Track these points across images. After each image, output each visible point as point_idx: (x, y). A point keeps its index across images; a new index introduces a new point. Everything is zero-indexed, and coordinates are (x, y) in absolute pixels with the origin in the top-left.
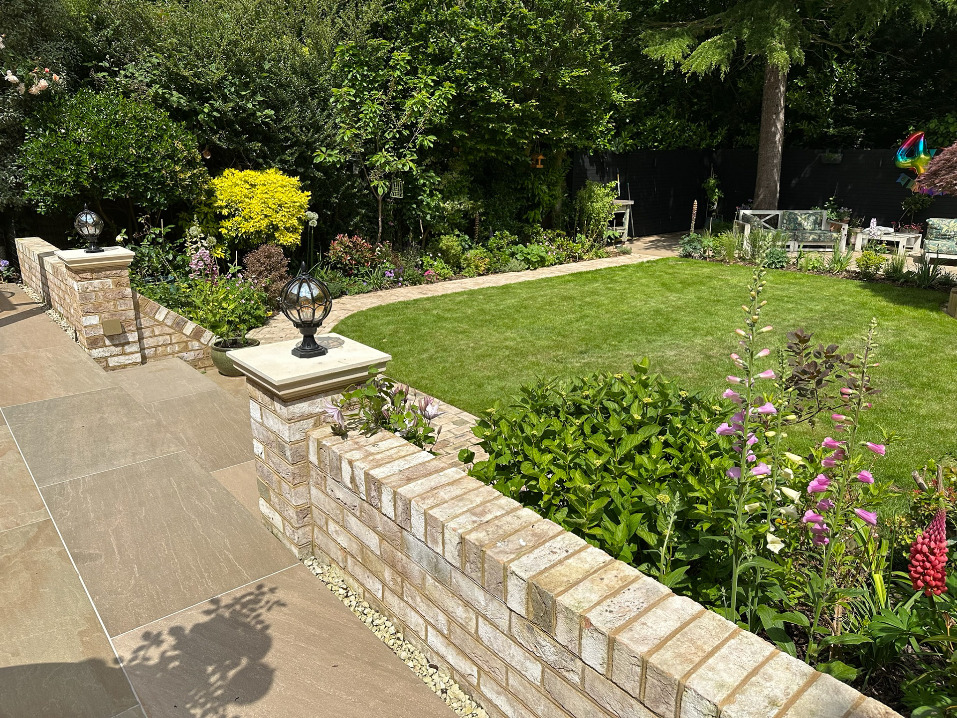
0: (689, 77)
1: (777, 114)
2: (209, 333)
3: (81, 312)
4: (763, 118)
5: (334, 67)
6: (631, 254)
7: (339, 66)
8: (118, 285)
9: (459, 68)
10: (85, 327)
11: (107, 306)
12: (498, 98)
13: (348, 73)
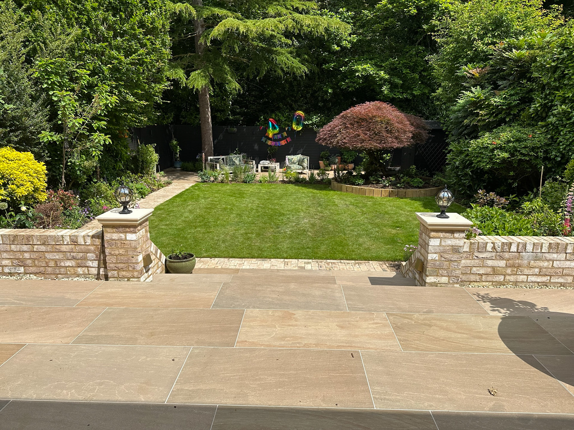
0: (195, 91)
1: (208, 109)
2: (163, 255)
3: (136, 254)
4: (201, 110)
5: (36, 75)
6: (173, 184)
7: (41, 75)
8: (146, 231)
9: (107, 80)
10: (138, 263)
11: (144, 246)
12: (131, 98)
13: (48, 79)
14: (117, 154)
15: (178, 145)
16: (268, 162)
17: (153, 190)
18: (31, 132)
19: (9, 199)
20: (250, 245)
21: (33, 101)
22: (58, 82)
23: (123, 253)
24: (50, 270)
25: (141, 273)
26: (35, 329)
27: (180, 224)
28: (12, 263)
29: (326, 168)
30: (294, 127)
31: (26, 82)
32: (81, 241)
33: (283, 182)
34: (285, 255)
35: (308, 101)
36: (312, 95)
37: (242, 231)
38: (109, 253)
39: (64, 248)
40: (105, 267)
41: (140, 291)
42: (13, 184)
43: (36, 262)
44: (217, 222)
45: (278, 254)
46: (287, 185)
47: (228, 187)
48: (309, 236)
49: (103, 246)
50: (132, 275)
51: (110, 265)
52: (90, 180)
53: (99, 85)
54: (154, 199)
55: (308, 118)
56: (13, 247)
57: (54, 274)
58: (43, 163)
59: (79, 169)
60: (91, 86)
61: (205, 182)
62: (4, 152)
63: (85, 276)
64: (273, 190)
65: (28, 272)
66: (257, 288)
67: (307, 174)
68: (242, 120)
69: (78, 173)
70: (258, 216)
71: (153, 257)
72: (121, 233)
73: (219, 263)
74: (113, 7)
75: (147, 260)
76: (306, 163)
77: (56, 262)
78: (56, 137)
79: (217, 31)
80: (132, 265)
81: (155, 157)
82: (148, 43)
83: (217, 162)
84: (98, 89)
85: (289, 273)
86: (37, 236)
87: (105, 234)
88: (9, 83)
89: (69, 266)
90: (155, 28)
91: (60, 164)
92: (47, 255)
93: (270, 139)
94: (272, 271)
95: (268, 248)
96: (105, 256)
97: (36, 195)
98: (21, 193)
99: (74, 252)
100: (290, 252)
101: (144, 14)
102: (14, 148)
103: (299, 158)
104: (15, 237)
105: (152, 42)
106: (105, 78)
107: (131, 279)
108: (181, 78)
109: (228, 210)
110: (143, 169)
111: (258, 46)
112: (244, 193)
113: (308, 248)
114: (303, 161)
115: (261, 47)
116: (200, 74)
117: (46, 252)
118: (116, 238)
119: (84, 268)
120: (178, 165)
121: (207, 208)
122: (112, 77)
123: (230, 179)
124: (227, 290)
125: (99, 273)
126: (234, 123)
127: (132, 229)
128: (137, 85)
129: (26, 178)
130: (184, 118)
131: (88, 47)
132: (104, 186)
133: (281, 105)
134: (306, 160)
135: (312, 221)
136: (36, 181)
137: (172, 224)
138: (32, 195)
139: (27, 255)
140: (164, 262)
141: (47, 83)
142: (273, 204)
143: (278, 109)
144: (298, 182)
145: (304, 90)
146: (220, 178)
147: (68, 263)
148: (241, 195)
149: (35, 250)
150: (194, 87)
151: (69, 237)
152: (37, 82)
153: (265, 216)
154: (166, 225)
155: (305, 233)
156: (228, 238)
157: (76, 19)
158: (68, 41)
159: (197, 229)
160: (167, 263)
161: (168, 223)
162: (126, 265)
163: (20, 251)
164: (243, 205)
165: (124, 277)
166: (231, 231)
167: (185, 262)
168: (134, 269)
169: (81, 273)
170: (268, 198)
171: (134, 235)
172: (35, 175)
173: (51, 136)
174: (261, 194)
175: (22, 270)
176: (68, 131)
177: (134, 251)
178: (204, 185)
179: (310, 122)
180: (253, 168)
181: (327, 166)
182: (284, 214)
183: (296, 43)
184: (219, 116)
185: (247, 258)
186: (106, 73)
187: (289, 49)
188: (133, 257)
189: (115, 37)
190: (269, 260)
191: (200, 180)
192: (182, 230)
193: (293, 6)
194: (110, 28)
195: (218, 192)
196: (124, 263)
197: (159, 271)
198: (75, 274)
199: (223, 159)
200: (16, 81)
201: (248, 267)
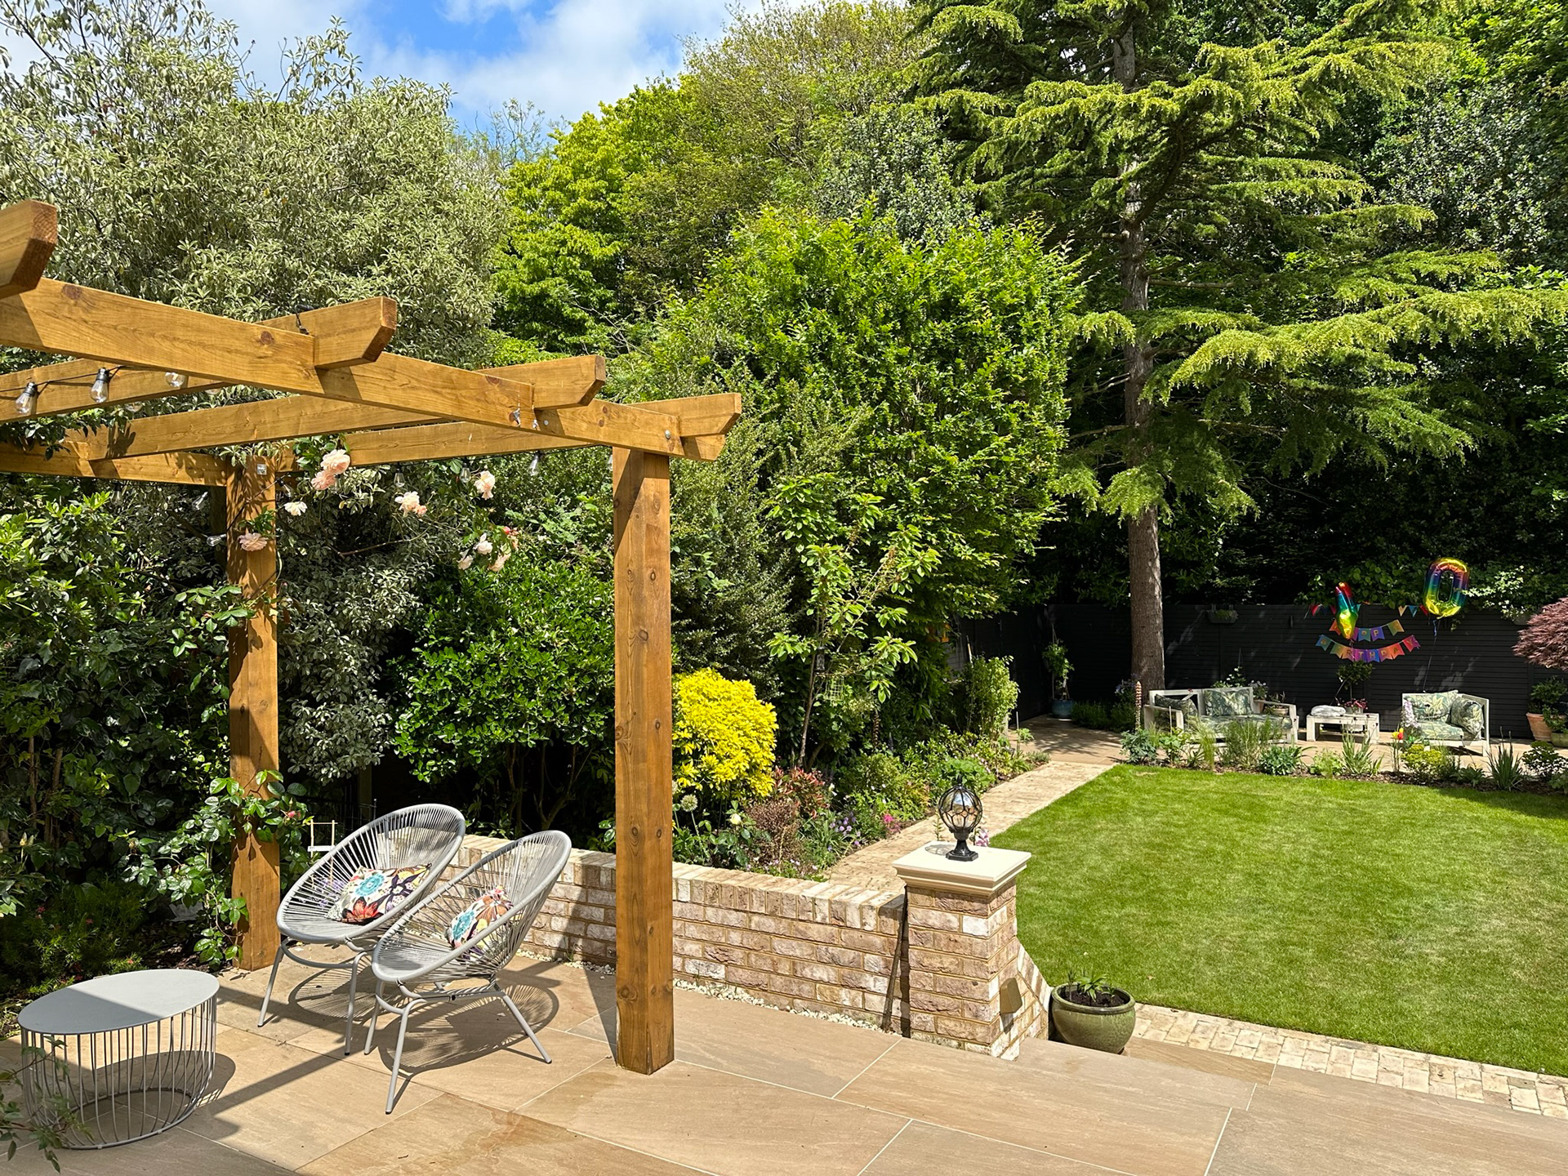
0: (1123, 522)
1: (1153, 561)
2: (1044, 983)
3: (983, 975)
4: (1133, 565)
5: (776, 512)
6: (1050, 763)
7: (786, 511)
8: (1010, 915)
9: (915, 511)
10: (988, 1002)
11: (1003, 955)
12: (965, 552)
13: (797, 520)
14: (920, 681)
15: (1066, 656)
16: (1340, 710)
17: (1001, 779)
18: (754, 637)
19: (700, 787)
20: (1299, 986)
21: (762, 568)
22: (817, 524)
23: (952, 968)
24: (778, 981)
25: (995, 1035)
26: (748, 1142)
27: (1078, 888)
28: (705, 951)
29: (1556, 738)
30: (1432, 605)
31: (754, 530)
32: (853, 919)
33: (1396, 777)
34: (1430, 1041)
35: (1474, 527)
36: (1488, 509)
37: (1269, 935)
38: (918, 963)
39: (814, 931)
40: (905, 999)
41: (991, 1087)
42: (711, 753)
43: (753, 958)
44: (1185, 895)
45: (1401, 1030)
46: (1412, 788)
47: (1213, 784)
48: (1515, 982)
49: (903, 939)
50: (971, 1034)
51: (917, 996)
52: (857, 744)
53: (900, 526)
54: (1004, 804)
55: (1480, 578)
56: (710, 911)
57: (787, 995)
58: (770, 706)
59: (837, 719)
60: (882, 529)
61: (1140, 762)
62: (702, 682)
63: (858, 1012)
64: (1363, 802)
65: (732, 979)
66: (1349, 1153)
67: (1484, 756)
68: (1252, 588)
69: (835, 726)
70: (1320, 887)
71: (1022, 987)
72: (950, 911)
73: (1199, 1029)
74: (941, 351)
75: (1011, 998)
76: (1480, 717)
77: (794, 964)
78: (802, 646)
79: (1192, 367)
80: (971, 1004)
81: (1010, 690)
82: (1015, 419)
83: (1177, 707)
84: (896, 536)
85: (1455, 1116)
86: (761, 891)
87: (911, 910)
88: (724, 532)
89: (821, 981)
90: (1031, 383)
91: (797, 705)
92: (776, 941)
93: (1345, 642)
94: (1390, 1092)
95: (1362, 1005)
96: (907, 969)
97: (752, 780)
98: (725, 775)
99: (835, 945)
100: (1445, 1030)
101: (1007, 355)
102: (719, 670)
103: (1450, 702)
104: (718, 888)
105: (1022, 416)
106: (912, 508)
107: (968, 1045)
108: (1086, 492)
109: (1219, 858)
110: (977, 719)
111: (1306, 388)
112: (1263, 807)
113: (1516, 1025)
114: (1466, 711)
115: (1317, 390)
116: (1138, 476)
117: (776, 935)
118: (938, 924)
119: (854, 992)
120: (1064, 710)
121: (1152, 846)
122: (926, 504)
123: (1216, 759)
124: (1247, 1140)
125: (887, 1014)
126: (1231, 596)
127: (976, 905)
128: (983, 519)
129: (736, 740)
130: (1085, 587)
131: (881, 445)
132: (888, 762)
133: (1381, 543)
134: (1476, 710)
135: (1524, 927)
136: (754, 747)
137: (1055, 886)
138: (744, 781)
139: (735, 937)
140: (1046, 1006)
141: (794, 529)
142: (1366, 852)
143: (1373, 553)
144: (1451, 780)
145: (1462, 497)
146: (1186, 753)
147: (821, 973)
148: (1256, 811)
149: (753, 926)
150: (1119, 512)
151: (827, 904)
152: (775, 526)
153: (1341, 890)
154: (1039, 885)
155: (1500, 968)
156: (1225, 951)
157: (862, 386)
158: (843, 435)
159: (1127, 910)
160: (1056, 1009)
161: (1044, 879)
162: (957, 1002)
163: (722, 925)
164: (1266, 847)
165: (949, 1036)
166: (1233, 929)
167: (1105, 1014)
168: (976, 1016)
169: (847, 1003)
170: (1346, 828)
171: (982, 921)
172: (754, 734)
173: (793, 644)
174: (1322, 815)
175: (720, 972)
176: (828, 633)
177: (980, 967)
178: (1140, 771)
179: (1488, 591)
180: (1290, 727)
181: (1559, 732)
182: (1410, 891)
183: (1431, 369)
184: (1183, 581)
185: (1291, 1028)
186: (914, 496)
187: (1408, 389)
188: (975, 984)
189: (939, 414)
190: (1369, 1047)
191: (1127, 756)
192: (1086, 905)
193: (1417, 273)
194: (928, 395)
195: (1181, 796)
196: (952, 997)
197: (1033, 1030)
198: (833, 1003)
199: (1194, 698)
200: (737, 528)
201: (1297, 1064)
